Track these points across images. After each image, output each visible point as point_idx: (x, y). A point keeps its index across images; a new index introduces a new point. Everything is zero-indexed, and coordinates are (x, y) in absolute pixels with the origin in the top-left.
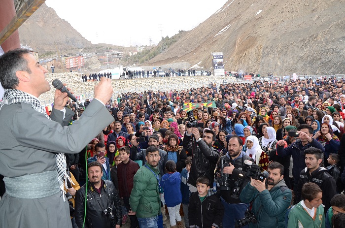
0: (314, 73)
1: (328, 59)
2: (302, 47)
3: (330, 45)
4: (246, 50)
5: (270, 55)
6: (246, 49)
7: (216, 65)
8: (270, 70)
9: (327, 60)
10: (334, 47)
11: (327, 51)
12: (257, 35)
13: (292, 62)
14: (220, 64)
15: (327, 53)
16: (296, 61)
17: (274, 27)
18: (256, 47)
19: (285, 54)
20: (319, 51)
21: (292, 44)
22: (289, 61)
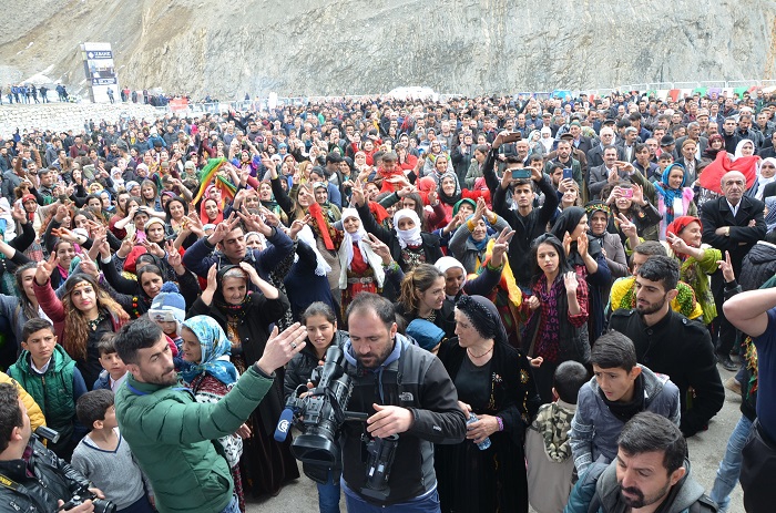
0: (323, 93)
1: (346, 62)
2: (293, 35)
3: (349, 32)
4: (169, 40)
5: (225, 52)
6: (168, 37)
7: (96, 75)
8: (228, 85)
9: (345, 66)
10: (357, 38)
11: (344, 46)
12: (192, 2)
13: (274, 68)
14: (106, 74)
15: (344, 50)
16: (283, 66)
18: (191, 32)
19: (260, 51)
20: (327, 45)
21: (272, 28)
22: (268, 65)
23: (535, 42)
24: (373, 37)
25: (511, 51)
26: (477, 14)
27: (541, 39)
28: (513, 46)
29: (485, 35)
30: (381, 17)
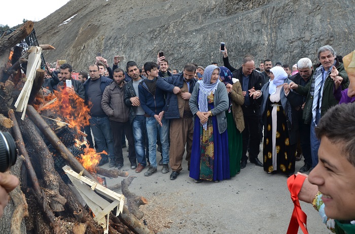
1: (181, 54)
2: (151, 39)
3: (183, 37)
4: (85, 42)
5: (113, 48)
9: (180, 56)
10: (187, 40)
11: (180, 45)
12: (100, 23)
15: (180, 48)
16: (144, 56)
17: (121, 15)
18: (97, 38)
19: (132, 48)
20: (170, 45)
21: (140, 35)
22: (136, 55)
23: (296, 44)
24: (197, 39)
25: (281, 49)
26: (259, 27)
27: (299, 42)
28: (282, 45)
29: (265, 39)
30: (201, 29)
